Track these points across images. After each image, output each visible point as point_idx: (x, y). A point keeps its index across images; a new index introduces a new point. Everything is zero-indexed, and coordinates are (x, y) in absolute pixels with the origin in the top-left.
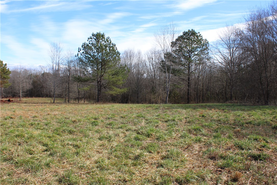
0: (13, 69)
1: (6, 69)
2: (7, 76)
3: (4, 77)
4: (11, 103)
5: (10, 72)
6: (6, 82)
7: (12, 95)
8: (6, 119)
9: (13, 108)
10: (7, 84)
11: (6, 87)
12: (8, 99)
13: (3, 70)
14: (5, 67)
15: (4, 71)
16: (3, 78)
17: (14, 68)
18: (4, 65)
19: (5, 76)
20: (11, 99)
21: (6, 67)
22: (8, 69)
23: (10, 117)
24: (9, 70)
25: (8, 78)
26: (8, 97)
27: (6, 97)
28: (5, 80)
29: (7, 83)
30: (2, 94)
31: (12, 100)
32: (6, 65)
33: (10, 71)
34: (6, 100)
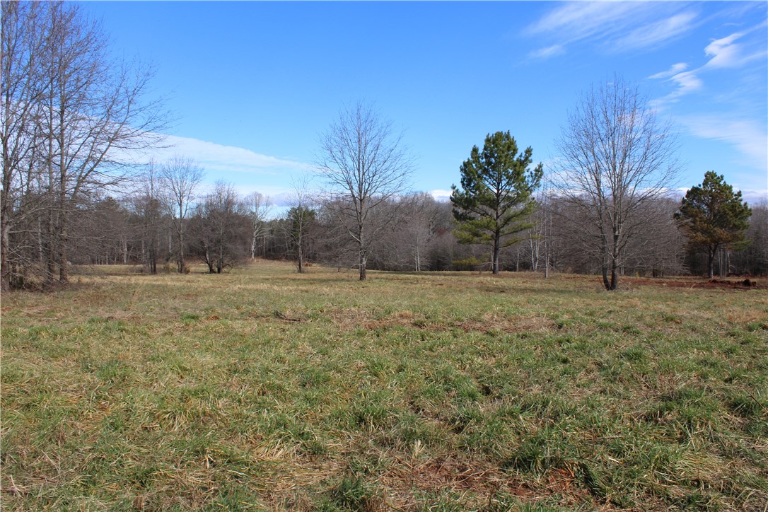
0: (756, 203)
1: (740, 205)
2: (742, 223)
3: (734, 225)
4: (753, 291)
5: (750, 212)
6: (740, 236)
7: (751, 270)
8: (750, 329)
9: (763, 303)
10: (741, 242)
11: (739, 250)
12: (742, 279)
13: (733, 206)
14: (736, 199)
15: (735, 210)
16: (732, 228)
17: (758, 201)
18: (736, 195)
19: (736, 223)
20: (752, 280)
21: (741, 200)
22: (745, 204)
23: (760, 325)
24: (746, 208)
25: (745, 227)
26: (742, 274)
27: (738, 275)
28: (738, 233)
29: (742, 240)
30: (728, 265)
31: (755, 283)
32: (740, 196)
33: (750, 210)
34: (739, 282)
